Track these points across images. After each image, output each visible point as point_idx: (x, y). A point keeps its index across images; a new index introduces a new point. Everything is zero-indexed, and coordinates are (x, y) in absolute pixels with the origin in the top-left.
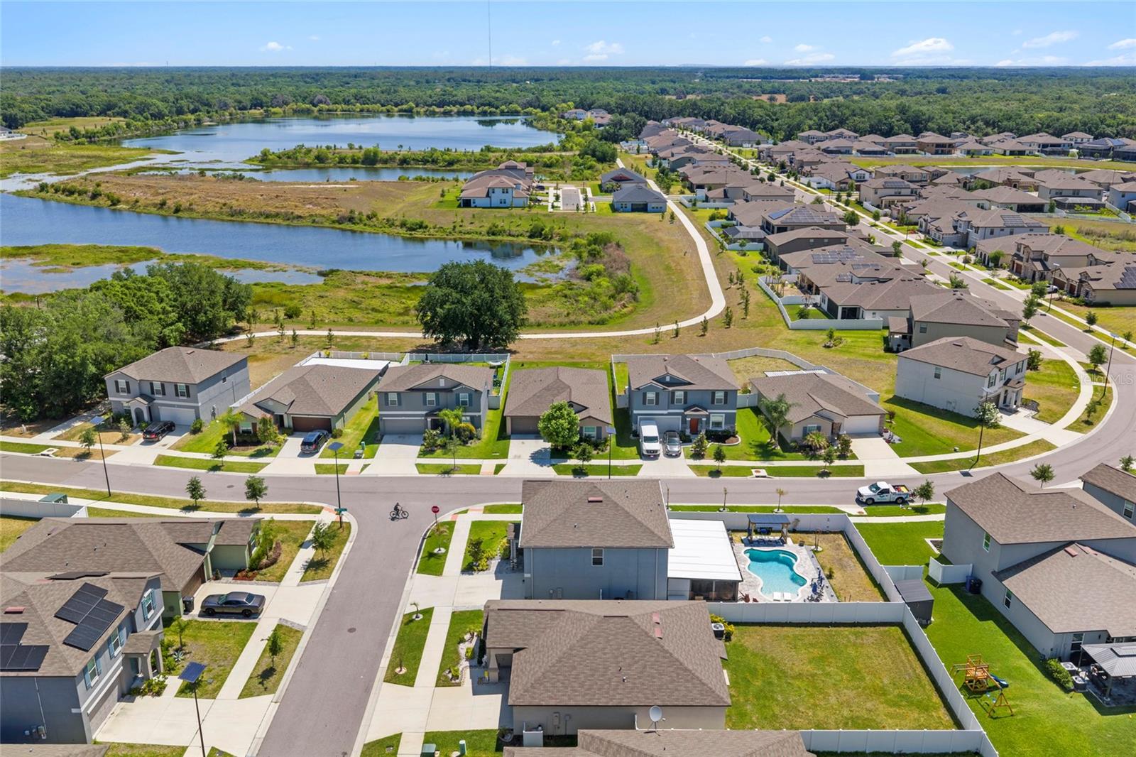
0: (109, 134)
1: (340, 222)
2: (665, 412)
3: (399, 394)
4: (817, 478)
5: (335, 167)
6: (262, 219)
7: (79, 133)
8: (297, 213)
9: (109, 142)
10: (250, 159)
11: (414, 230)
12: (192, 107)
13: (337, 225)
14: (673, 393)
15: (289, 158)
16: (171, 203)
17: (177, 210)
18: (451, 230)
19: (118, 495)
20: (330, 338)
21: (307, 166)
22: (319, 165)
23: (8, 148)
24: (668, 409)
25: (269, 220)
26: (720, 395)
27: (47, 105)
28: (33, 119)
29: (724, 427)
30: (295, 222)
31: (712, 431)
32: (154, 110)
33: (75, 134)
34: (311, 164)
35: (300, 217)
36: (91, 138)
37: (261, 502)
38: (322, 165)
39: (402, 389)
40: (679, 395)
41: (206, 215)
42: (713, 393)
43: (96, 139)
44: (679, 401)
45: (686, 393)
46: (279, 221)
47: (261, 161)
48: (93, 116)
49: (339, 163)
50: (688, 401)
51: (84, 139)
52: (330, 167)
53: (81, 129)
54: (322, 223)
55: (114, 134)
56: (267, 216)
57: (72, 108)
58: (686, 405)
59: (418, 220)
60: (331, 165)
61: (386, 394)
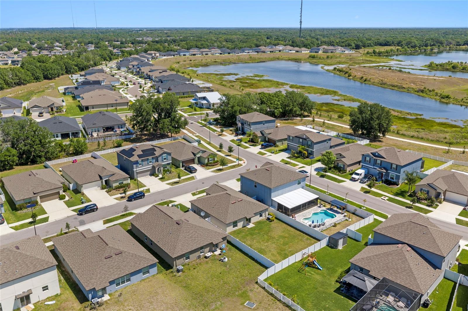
0: (387, 53)
1: (418, 92)
2: (373, 167)
3: (293, 137)
4: (404, 208)
5: (460, 71)
6: (391, 87)
7: (376, 52)
8: (404, 86)
9: (387, 56)
10: (425, 66)
11: (443, 98)
12: (432, 43)
13: (416, 93)
14: (376, 160)
15: (441, 66)
16: (364, 78)
17: (365, 81)
18: (460, 101)
19: (212, 144)
20: (324, 122)
21: (447, 70)
22: (452, 70)
23: (345, 56)
24: (374, 166)
25: (393, 88)
26: (394, 166)
27: (378, 41)
28: (368, 46)
29: (394, 180)
30: (401, 90)
31: (389, 180)
32: (413, 44)
33: (374, 52)
34: (449, 69)
35: (404, 88)
36: (380, 54)
37: (232, 153)
38: (454, 70)
39: (294, 136)
40: (379, 162)
41: (373, 84)
42: (392, 164)
43: (382, 54)
44: (378, 164)
45: (381, 161)
46: (396, 88)
47: (429, 67)
48: (392, 46)
49: (462, 70)
50: (382, 165)
51: (377, 54)
52: (457, 71)
53: (377, 51)
54: (411, 91)
55: (389, 53)
56: (393, 86)
57: (385, 43)
58: (380, 167)
59: (447, 94)
60: (458, 70)
61: (290, 136)
